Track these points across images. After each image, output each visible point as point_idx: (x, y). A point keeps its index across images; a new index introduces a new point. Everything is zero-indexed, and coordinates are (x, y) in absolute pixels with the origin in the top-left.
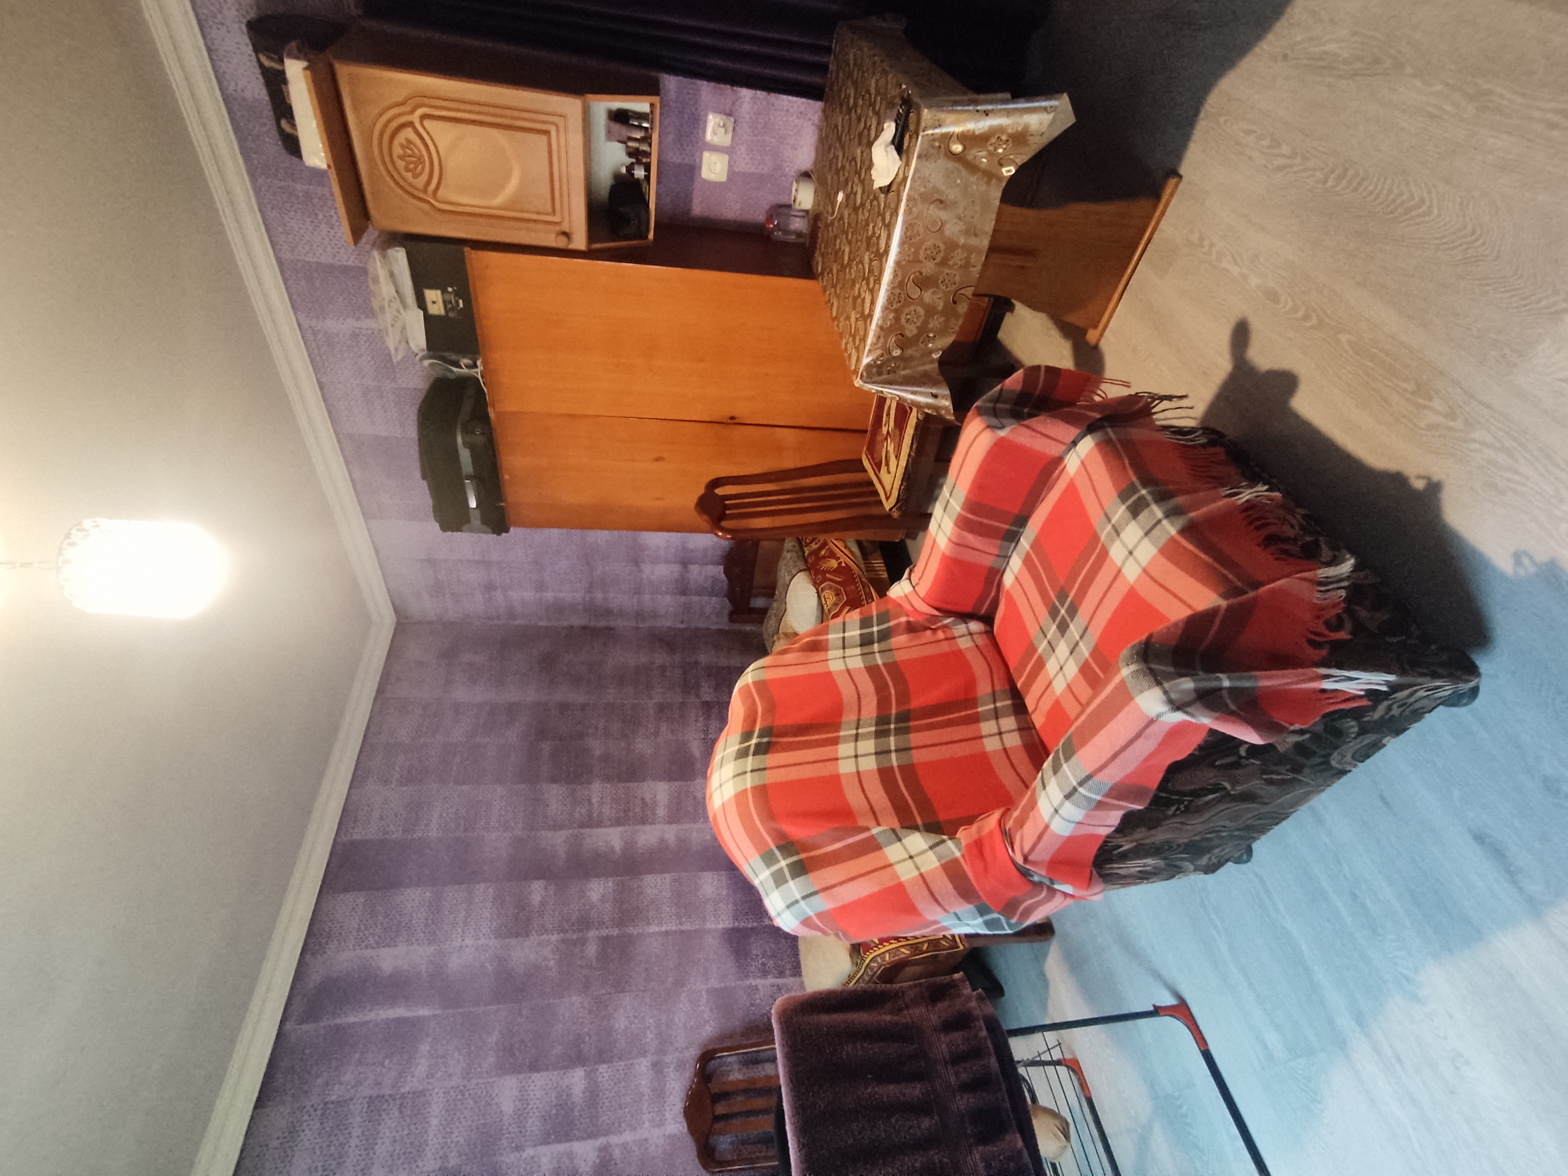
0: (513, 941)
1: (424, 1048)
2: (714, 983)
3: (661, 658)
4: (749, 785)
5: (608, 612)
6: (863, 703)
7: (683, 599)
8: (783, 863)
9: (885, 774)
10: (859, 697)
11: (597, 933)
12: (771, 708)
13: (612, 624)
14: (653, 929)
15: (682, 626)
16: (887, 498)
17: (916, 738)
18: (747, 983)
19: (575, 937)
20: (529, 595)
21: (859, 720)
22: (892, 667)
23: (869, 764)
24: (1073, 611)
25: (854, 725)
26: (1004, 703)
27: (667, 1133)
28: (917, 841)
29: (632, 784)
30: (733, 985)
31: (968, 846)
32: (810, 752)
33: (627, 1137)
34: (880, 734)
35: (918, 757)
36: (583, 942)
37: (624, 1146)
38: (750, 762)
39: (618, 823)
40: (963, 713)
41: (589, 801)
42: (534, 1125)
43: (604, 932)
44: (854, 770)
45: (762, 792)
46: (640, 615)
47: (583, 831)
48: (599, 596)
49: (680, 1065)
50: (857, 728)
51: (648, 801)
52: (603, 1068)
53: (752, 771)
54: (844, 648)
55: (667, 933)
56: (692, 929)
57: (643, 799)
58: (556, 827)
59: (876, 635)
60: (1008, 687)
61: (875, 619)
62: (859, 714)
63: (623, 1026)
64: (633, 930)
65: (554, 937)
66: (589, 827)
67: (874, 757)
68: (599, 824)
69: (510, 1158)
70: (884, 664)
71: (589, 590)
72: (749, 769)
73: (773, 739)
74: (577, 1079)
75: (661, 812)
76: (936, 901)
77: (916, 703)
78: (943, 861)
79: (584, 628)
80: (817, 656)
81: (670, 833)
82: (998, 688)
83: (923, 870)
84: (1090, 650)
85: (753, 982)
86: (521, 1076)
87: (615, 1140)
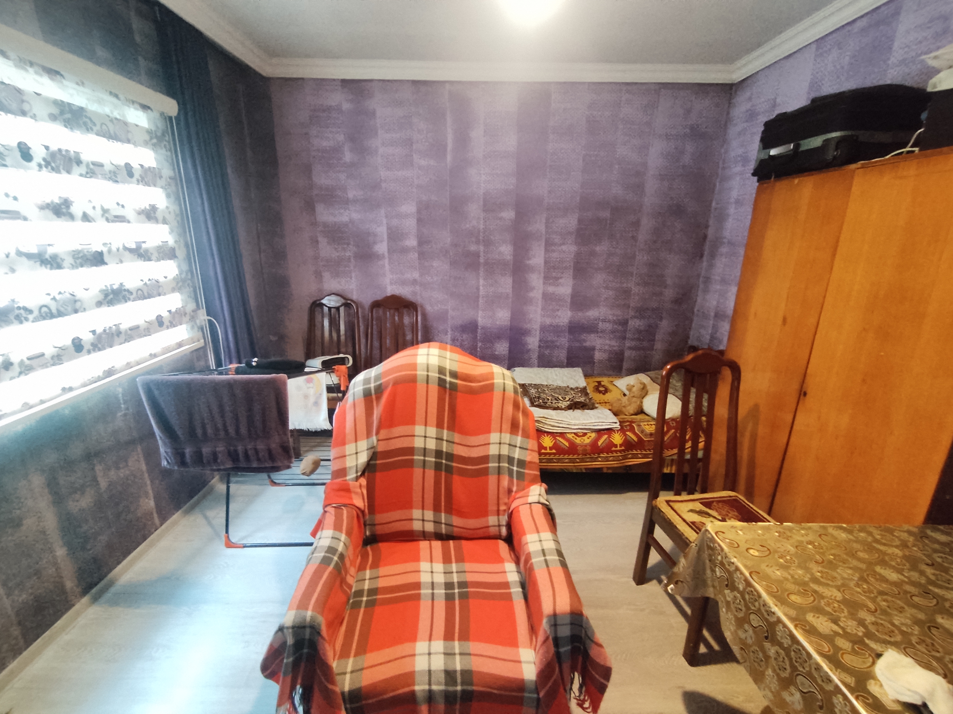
1: (432, 162)
2: (451, 313)
4: (418, 373)
5: (713, 256)
7: (712, 314)
8: (372, 385)
9: (411, 451)
10: (469, 446)
12: (472, 392)
13: (705, 258)
15: (695, 310)
16: (668, 502)
17: (430, 473)
18: (449, 330)
19: (481, 238)
20: (734, 194)
21: (453, 443)
22: (485, 472)
23: (418, 443)
25: (449, 439)
26: (443, 529)
27: (387, 286)
28: (363, 458)
29: (572, 271)
30: (449, 323)
32: (435, 411)
33: (387, 267)
34: (438, 453)
35: (417, 472)
36: (478, 242)
37: (384, 266)
38: (434, 375)
39: (546, 262)
40: (443, 504)
41: (563, 244)
43: (482, 254)
44: (416, 434)
45: (412, 380)
46: (707, 280)
47: (544, 240)
48: (724, 250)
49: (415, 293)
50: (447, 441)
51: (560, 281)
52: (416, 255)
53: (428, 376)
54: (510, 445)
55: (478, 289)
56: (480, 303)
57: (561, 278)
58: (547, 224)
59: (511, 467)
60: (455, 535)
61: (522, 470)
62: (458, 444)
63: (434, 264)
65: (482, 227)
66: (546, 245)
67: (423, 446)
68: (547, 251)
69: (383, 212)
70: (487, 468)
71: (730, 243)
72: (430, 374)
73: (448, 391)
74: (412, 242)
75: (551, 289)
77: (457, 480)
79: (705, 237)
80: (507, 426)
81: (537, 294)
82: (455, 529)
83: (347, 457)
85: (450, 332)
86: (416, 214)
87: (386, 261)
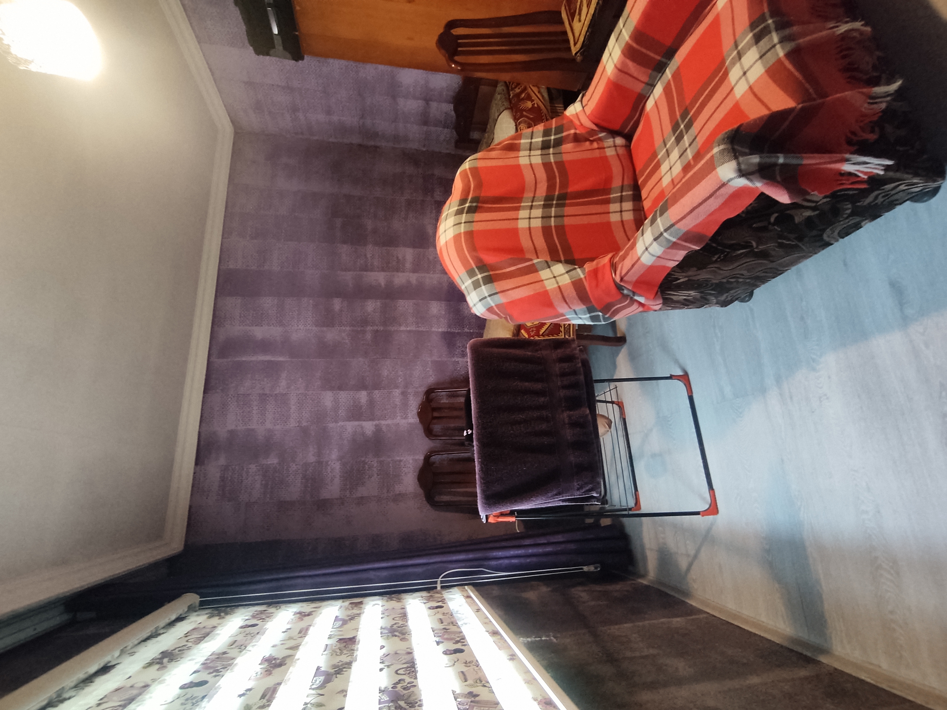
0: (325, 329)
1: (284, 375)
2: (435, 358)
3: (410, 170)
5: (375, 135)
6: (538, 186)
7: (425, 128)
8: (480, 276)
9: (546, 230)
10: (536, 183)
11: (371, 328)
14: (402, 328)
15: (424, 149)
16: (575, 44)
18: (453, 360)
19: (359, 329)
20: (321, 117)
21: (534, 197)
22: (560, 164)
23: (537, 223)
24: (688, 127)
25: (530, 200)
26: (628, 193)
28: (559, 268)
29: (391, 248)
30: (446, 359)
31: (590, 272)
32: (502, 213)
33: (389, 422)
34: (547, 206)
35: (567, 221)
36: (364, 332)
38: (464, 217)
39: (383, 270)
40: (600, 198)
41: (365, 255)
42: (342, 413)
43: (375, 328)
44: (528, 226)
45: (470, 235)
46: (396, 138)
47: (362, 273)
48: (368, 122)
49: (416, 394)
50: (532, 202)
51: (400, 258)
52: (376, 392)
53: (465, 223)
54: (530, 150)
55: (410, 331)
56: (424, 330)
57: (397, 258)
58: (346, 270)
59: (552, 141)
60: (632, 183)
61: (553, 130)
63: (386, 374)
64: (393, 329)
65: (348, 328)
66: (366, 271)
67: (540, 219)
68: (372, 270)
69: (331, 425)
70: (556, 163)
71: (362, 117)
73: (480, 205)
74: (363, 396)
75: (408, 265)
76: (565, 301)
78: (573, 280)
79: (360, 145)
80: (512, 154)
81: (413, 278)
82: (626, 183)
83: (560, 284)
84: (693, 154)
85: (456, 359)
86: (334, 392)
87: (383, 422)
